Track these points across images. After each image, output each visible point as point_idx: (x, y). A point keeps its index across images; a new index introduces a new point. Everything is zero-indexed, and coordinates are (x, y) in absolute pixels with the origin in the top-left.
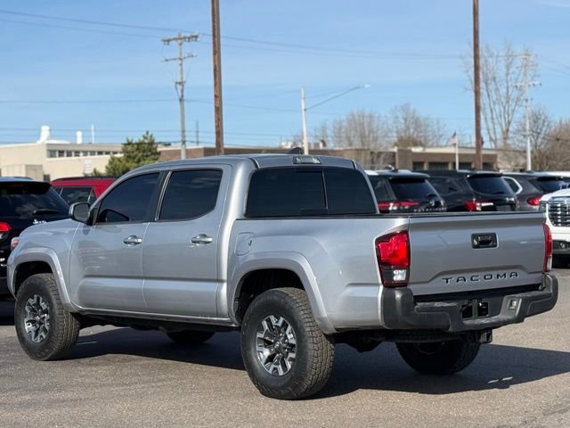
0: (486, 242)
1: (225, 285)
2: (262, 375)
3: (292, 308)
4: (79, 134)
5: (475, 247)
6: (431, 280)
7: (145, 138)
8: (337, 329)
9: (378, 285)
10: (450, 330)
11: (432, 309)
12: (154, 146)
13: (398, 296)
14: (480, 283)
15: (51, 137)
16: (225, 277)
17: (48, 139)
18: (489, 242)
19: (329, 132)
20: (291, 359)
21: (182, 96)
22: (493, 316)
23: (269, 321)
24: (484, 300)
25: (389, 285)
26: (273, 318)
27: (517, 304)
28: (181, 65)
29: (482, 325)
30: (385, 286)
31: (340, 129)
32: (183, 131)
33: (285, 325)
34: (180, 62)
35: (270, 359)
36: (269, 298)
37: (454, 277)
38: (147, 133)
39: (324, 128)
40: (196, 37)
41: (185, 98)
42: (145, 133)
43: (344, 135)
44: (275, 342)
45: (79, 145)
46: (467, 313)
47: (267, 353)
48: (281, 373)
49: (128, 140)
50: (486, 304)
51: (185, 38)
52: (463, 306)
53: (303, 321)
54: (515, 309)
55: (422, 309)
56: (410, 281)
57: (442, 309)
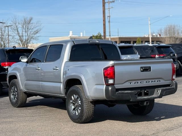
0: (146, 69)
1: (62, 84)
2: (72, 115)
3: (80, 92)
4: (81, 33)
5: (142, 71)
6: (124, 83)
7: (98, 34)
8: (93, 100)
9: (104, 85)
10: (131, 100)
11: (123, 93)
12: (101, 37)
13: (110, 88)
14: (144, 84)
15: (73, 34)
16: (62, 81)
17: (72, 35)
18: (148, 69)
19: (163, 31)
20: (80, 110)
21: (109, 21)
22: (150, 96)
23: (74, 96)
24: (147, 90)
25: (108, 85)
26: (75, 95)
27: (160, 91)
28: (109, 11)
29: (144, 99)
30: (106, 85)
31: (166, 30)
32: (110, 32)
33: (78, 98)
34: (108, 10)
35: (74, 109)
36: (73, 89)
37: (134, 82)
38: (99, 33)
39: (161, 30)
40: (114, 1)
41: (110, 21)
42: (98, 33)
43: (168, 32)
44: (76, 103)
45: (81, 37)
46: (140, 95)
47: (73, 107)
48: (77, 114)
49: (93, 35)
50: (148, 91)
51: (110, 2)
52: (138, 92)
53: (83, 97)
54: (159, 93)
55: (120, 93)
56: (115, 83)
57: (128, 93)
